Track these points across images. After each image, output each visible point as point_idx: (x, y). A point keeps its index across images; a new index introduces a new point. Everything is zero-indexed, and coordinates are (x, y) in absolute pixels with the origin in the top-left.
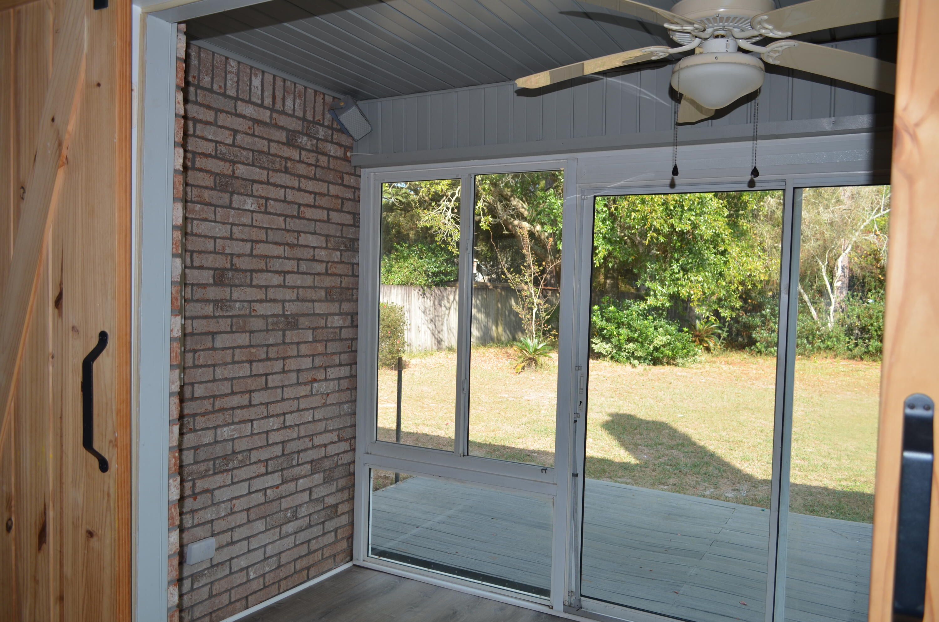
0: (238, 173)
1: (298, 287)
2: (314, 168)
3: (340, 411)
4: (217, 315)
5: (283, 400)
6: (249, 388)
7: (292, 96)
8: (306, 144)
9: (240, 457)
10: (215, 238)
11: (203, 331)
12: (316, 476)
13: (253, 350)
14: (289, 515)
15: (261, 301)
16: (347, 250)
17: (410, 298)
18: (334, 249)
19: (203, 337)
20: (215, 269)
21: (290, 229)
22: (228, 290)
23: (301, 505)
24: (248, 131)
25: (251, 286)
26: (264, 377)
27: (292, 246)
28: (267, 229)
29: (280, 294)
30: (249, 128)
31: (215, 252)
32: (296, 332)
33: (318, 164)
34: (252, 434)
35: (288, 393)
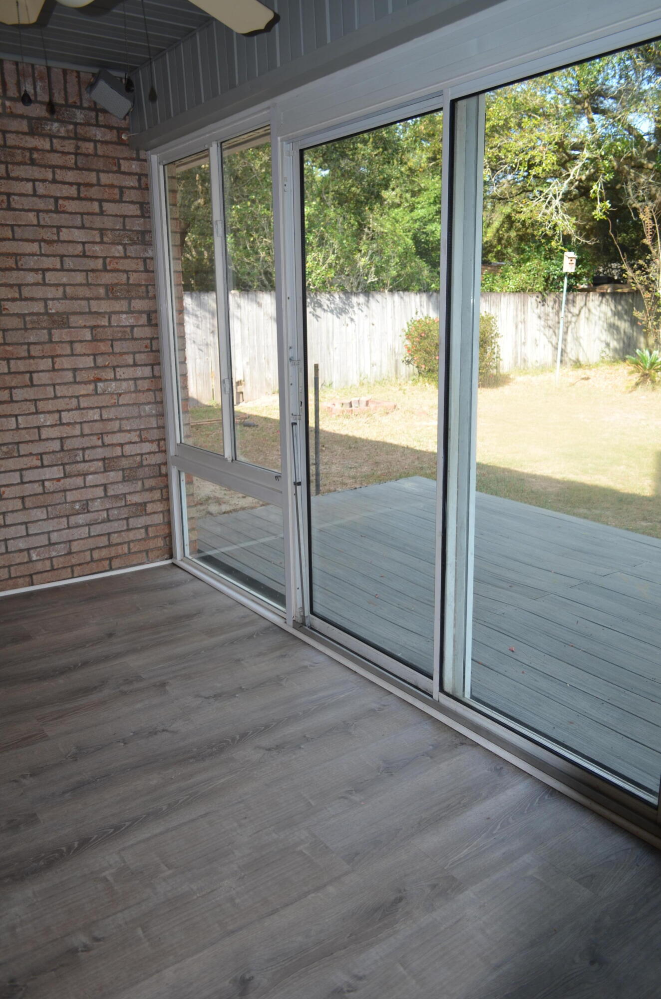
1: (64, 285)
2: (73, 156)
3: (139, 412)
5: (56, 397)
6: (8, 385)
7: (30, 80)
8: (58, 131)
12: (112, 474)
13: (8, 348)
14: (77, 507)
15: (14, 300)
16: (134, 244)
17: (526, 307)
18: (113, 243)
21: (45, 224)
23: (93, 500)
26: (28, 375)
27: (50, 242)
28: (12, 226)
29: (39, 292)
32: (66, 330)
33: (78, 151)
34: (18, 428)
35: (60, 391)
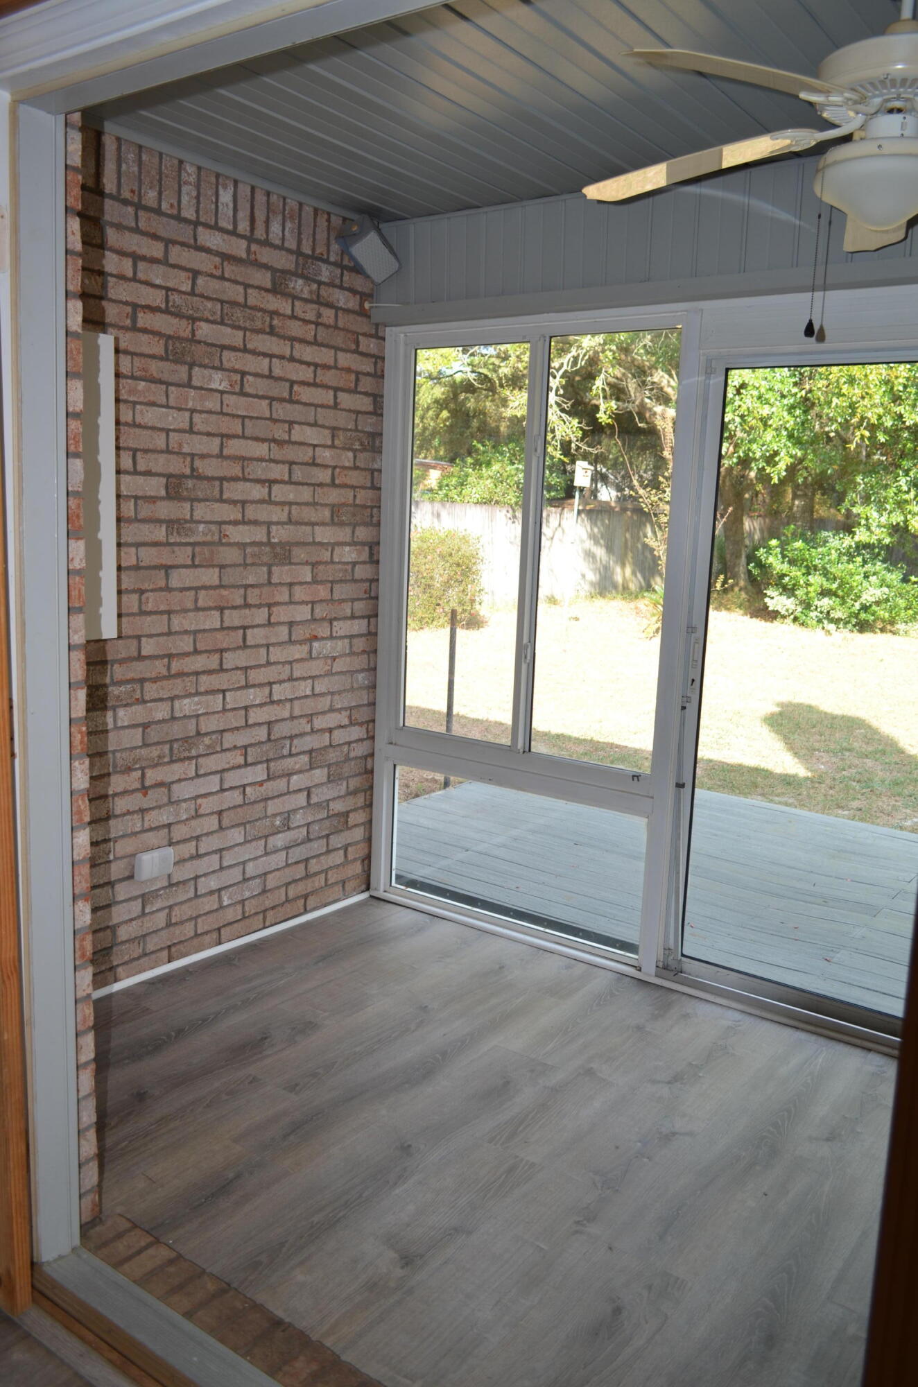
0: (200, 334)
1: (290, 504)
2: (313, 326)
3: (352, 683)
4: (172, 541)
5: (269, 663)
6: (219, 646)
7: (280, 217)
8: (302, 290)
9: (207, 740)
10: (168, 431)
11: (152, 564)
12: (317, 772)
13: (224, 592)
14: (278, 823)
15: (235, 523)
16: (364, 450)
17: (493, 523)
18: (344, 449)
19: (153, 572)
20: (169, 476)
21: (277, 418)
22: (187, 505)
23: (295, 811)
24: (214, 272)
25: (221, 500)
26: (242, 631)
27: (280, 443)
28: (243, 417)
29: (263, 513)
30: (215, 267)
31: (168, 451)
32: (286, 568)
33: (320, 320)
34: (224, 710)
35: (277, 654)
